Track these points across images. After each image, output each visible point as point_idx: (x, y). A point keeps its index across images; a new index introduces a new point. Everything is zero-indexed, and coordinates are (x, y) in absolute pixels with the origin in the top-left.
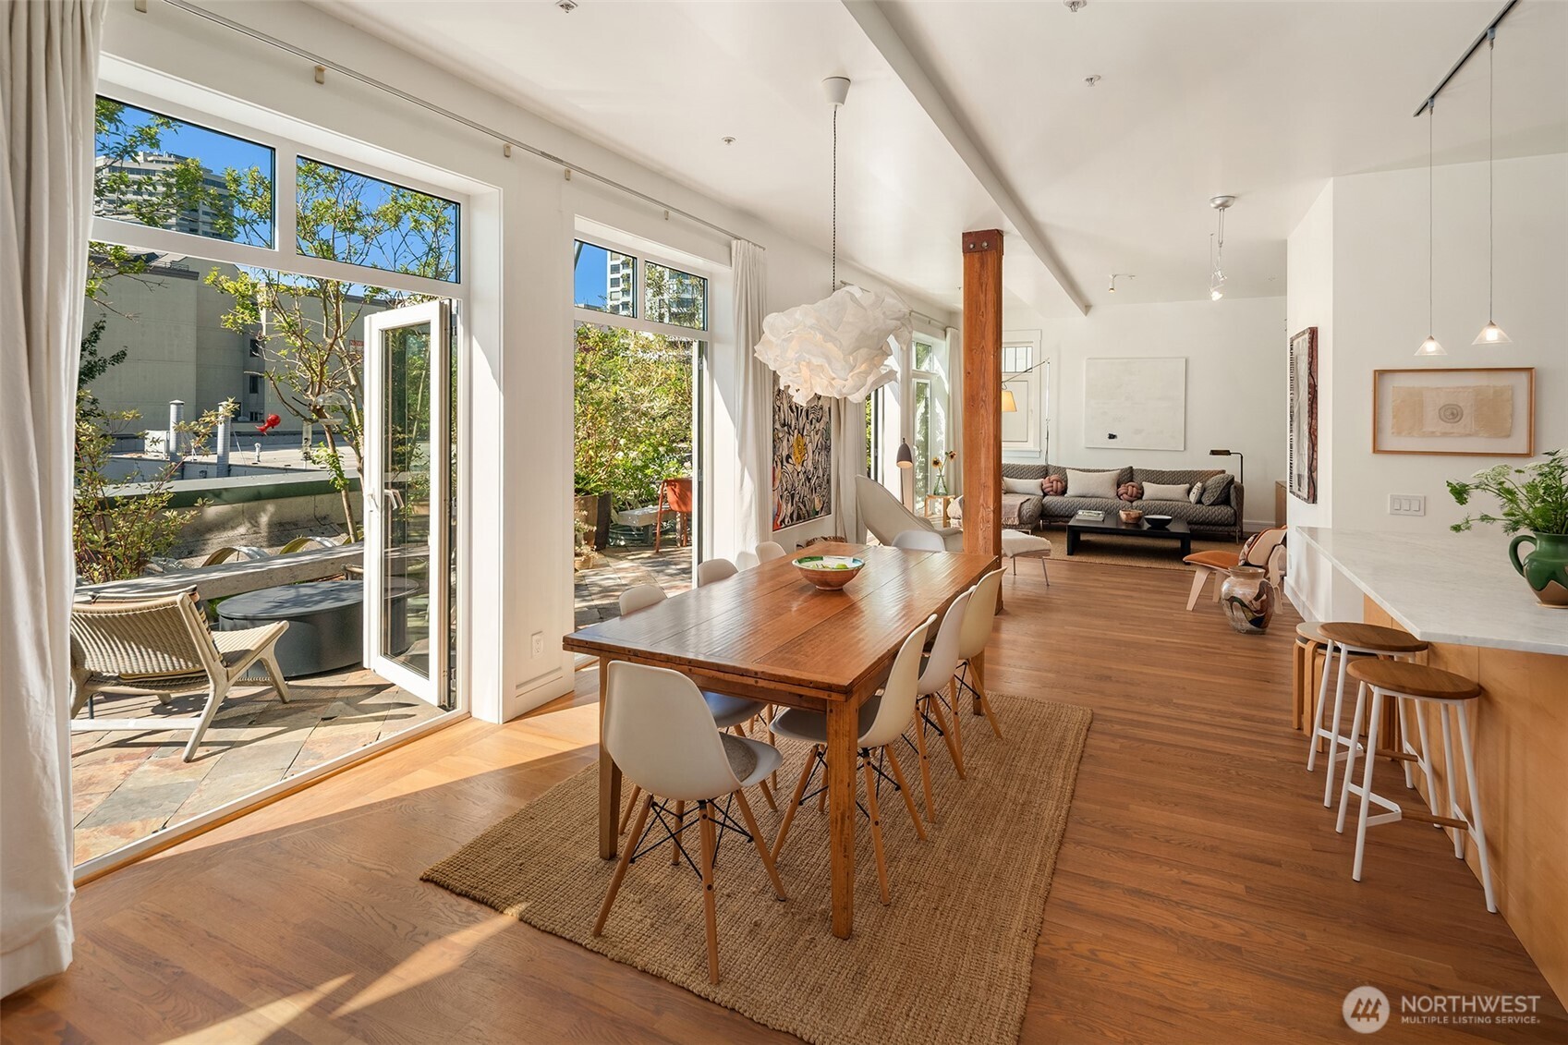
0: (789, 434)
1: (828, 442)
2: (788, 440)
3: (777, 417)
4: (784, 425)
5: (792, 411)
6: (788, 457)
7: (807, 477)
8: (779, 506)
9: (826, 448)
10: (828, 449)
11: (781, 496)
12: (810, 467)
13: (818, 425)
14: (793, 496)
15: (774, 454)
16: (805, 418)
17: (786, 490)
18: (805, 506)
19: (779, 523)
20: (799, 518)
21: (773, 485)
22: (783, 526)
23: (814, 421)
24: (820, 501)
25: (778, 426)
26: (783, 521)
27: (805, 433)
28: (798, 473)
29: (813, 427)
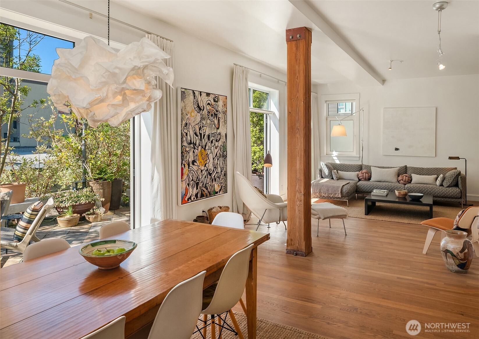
0: (195, 148)
1: (225, 153)
2: (194, 152)
3: (184, 139)
4: (190, 143)
5: (197, 136)
6: (194, 162)
7: (209, 173)
8: (187, 190)
9: (223, 156)
10: (225, 157)
11: (188, 185)
12: (211, 166)
13: (217, 144)
14: (197, 184)
15: (182, 160)
16: (207, 140)
17: (193, 180)
18: (207, 189)
19: (186, 199)
20: (202, 196)
21: (182, 178)
22: (190, 201)
23: (214, 141)
24: (219, 186)
25: (185, 144)
26: (190, 198)
27: (207, 148)
28: (202, 171)
29: (213, 144)
